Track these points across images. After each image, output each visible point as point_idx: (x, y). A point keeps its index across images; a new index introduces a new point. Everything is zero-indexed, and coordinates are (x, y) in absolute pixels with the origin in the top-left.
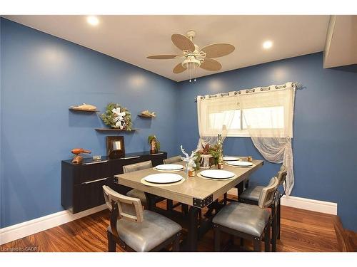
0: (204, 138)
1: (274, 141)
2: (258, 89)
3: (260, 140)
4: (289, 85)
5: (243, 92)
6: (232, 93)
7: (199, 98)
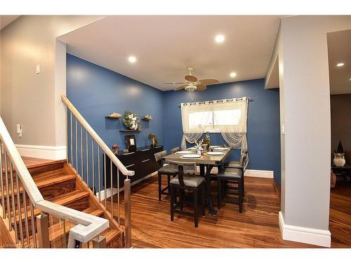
0: (187, 135)
1: (236, 134)
2: (225, 101)
3: (227, 134)
4: (244, 98)
5: (215, 102)
6: (207, 102)
7: (182, 104)
